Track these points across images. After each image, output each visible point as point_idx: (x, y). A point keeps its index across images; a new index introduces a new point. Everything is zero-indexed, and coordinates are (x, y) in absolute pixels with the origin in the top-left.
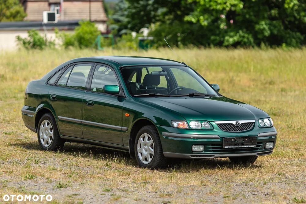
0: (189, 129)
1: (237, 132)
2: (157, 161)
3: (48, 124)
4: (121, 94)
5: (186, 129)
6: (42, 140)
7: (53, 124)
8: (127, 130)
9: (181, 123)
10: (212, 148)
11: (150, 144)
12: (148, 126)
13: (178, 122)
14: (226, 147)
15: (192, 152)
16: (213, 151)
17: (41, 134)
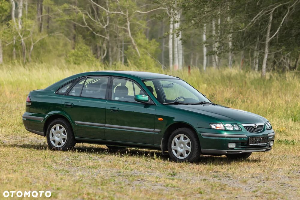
0: (226, 130)
1: (255, 132)
2: (194, 156)
3: (60, 128)
4: (150, 102)
5: (223, 130)
6: (52, 142)
7: (67, 128)
8: (160, 132)
9: (218, 125)
10: (241, 145)
11: (187, 142)
12: (183, 128)
13: (216, 125)
14: (251, 145)
15: (228, 148)
16: (242, 148)
17: (51, 137)
